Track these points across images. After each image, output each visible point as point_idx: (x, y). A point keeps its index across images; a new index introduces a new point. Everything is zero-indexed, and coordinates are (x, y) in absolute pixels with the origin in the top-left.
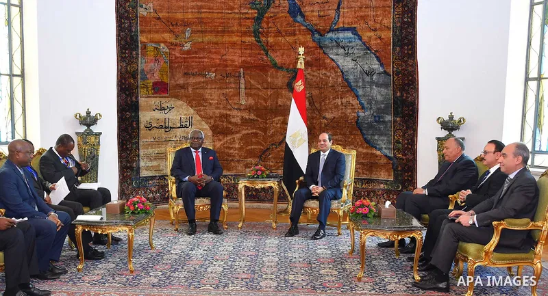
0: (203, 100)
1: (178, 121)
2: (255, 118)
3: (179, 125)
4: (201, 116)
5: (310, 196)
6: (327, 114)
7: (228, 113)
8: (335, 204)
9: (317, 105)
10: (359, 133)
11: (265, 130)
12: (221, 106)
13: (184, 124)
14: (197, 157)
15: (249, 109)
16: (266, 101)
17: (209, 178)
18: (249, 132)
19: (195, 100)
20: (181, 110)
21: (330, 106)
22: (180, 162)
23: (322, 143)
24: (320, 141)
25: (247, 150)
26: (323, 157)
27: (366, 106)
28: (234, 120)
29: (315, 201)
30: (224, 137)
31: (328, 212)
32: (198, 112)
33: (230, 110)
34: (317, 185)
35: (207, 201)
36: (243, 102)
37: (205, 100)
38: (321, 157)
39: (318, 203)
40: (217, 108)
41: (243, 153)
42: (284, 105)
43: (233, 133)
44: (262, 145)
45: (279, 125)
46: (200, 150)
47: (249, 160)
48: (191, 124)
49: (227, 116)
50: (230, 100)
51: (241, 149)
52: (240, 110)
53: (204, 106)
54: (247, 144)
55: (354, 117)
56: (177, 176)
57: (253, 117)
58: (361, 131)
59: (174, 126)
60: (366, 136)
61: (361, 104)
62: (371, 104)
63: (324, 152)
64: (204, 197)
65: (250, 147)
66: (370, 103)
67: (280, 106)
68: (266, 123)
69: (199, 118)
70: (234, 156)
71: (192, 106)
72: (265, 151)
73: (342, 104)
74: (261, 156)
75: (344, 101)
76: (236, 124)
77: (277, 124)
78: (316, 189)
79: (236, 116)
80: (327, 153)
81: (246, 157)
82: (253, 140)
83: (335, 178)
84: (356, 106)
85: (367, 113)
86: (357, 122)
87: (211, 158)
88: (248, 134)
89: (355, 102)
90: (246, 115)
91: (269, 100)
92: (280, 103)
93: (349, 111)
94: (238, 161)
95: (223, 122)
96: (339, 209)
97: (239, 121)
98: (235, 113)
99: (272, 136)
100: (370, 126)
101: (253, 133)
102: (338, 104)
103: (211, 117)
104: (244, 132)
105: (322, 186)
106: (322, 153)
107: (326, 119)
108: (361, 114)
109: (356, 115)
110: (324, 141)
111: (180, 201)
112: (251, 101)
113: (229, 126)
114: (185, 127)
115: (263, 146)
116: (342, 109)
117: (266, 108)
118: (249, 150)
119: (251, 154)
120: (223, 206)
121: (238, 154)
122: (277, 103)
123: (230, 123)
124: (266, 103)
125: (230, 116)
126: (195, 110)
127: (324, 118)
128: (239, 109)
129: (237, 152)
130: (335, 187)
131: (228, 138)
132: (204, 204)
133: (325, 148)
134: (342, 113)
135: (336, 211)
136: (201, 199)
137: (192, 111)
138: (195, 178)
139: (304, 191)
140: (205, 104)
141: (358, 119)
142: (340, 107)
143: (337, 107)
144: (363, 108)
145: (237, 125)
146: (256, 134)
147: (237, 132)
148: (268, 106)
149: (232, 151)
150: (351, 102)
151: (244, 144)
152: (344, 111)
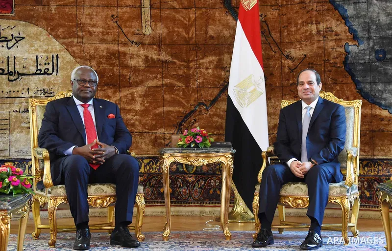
0: (77, 26)
1: (31, 62)
2: (169, 58)
3: (33, 69)
4: (73, 54)
5: (291, 178)
6: (292, 51)
7: (122, 49)
8: (335, 189)
9: (275, 36)
10: (350, 80)
11: (186, 79)
12: (109, 38)
13: (43, 68)
14: (87, 113)
15: (158, 43)
16: (187, 29)
17: (110, 150)
18: (160, 83)
19: (61, 26)
20: (37, 44)
21: (298, 37)
22: (56, 123)
23: (307, 86)
24: (303, 84)
25: (156, 115)
26: (308, 111)
27: (360, 33)
28: (132, 63)
29: (300, 185)
30: (115, 92)
31: (325, 202)
32: (68, 47)
33: (125, 44)
34: (299, 158)
35: (108, 190)
36: (148, 31)
37: (81, 26)
38: (304, 112)
39: (304, 187)
40: (103, 41)
41: (148, 120)
42: (218, 37)
43: (130, 85)
44: (180, 104)
45: (210, 71)
46: (91, 102)
47: (159, 131)
48: (55, 68)
49: (120, 55)
50: (126, 27)
51: (145, 112)
52: (143, 44)
53: (78, 37)
54: (156, 103)
55: (340, 54)
56: (52, 146)
57: (165, 57)
58: (353, 77)
59: (25, 71)
60: (362, 85)
61: (351, 30)
62: (369, 31)
63: (309, 101)
64: (102, 182)
65: (160, 110)
66: (367, 28)
67: (212, 37)
68: (189, 68)
69: (69, 57)
70: (133, 125)
71: (57, 37)
72: (187, 116)
73: (319, 32)
74: (180, 124)
75: (322, 26)
76: (136, 70)
77: (207, 68)
78: (300, 165)
79: (137, 56)
80: (313, 105)
81: (154, 127)
82: (167, 97)
83: (332, 146)
84: (343, 36)
85: (362, 47)
86: (345, 63)
87: (111, 115)
88: (157, 87)
89: (340, 28)
90: (153, 54)
91: (193, 29)
92: (211, 32)
93: (331, 44)
94: (141, 134)
95: (113, 65)
96: (342, 197)
97: (141, 64)
98: (132, 49)
99: (198, 90)
100: (369, 68)
101: (166, 85)
102: (311, 34)
103: (92, 58)
104: (151, 83)
105: (309, 160)
106: (304, 105)
107: (292, 59)
108: (353, 48)
109: (342, 50)
110: (310, 83)
111: (61, 190)
112: (162, 30)
113: (125, 72)
114: (45, 73)
115: (183, 106)
116: (319, 41)
117: (187, 42)
118: (159, 115)
119: (163, 121)
120: (137, 200)
121: (140, 121)
122: (206, 32)
123: (127, 67)
124: (188, 33)
125: (125, 54)
126: (62, 44)
127: (288, 57)
128: (141, 44)
129: (138, 117)
130: (331, 161)
131: (122, 94)
132: (103, 194)
133: (311, 96)
134: (319, 48)
135: (338, 201)
136: (98, 186)
137: (56, 45)
138: (87, 148)
139: (279, 169)
140: (80, 34)
141: (346, 58)
142: (316, 38)
143: (309, 37)
144: (355, 38)
145: (139, 71)
146: (171, 88)
147: (137, 84)
148: (192, 38)
149: (129, 116)
150: (335, 29)
151: (150, 103)
152: (321, 44)
